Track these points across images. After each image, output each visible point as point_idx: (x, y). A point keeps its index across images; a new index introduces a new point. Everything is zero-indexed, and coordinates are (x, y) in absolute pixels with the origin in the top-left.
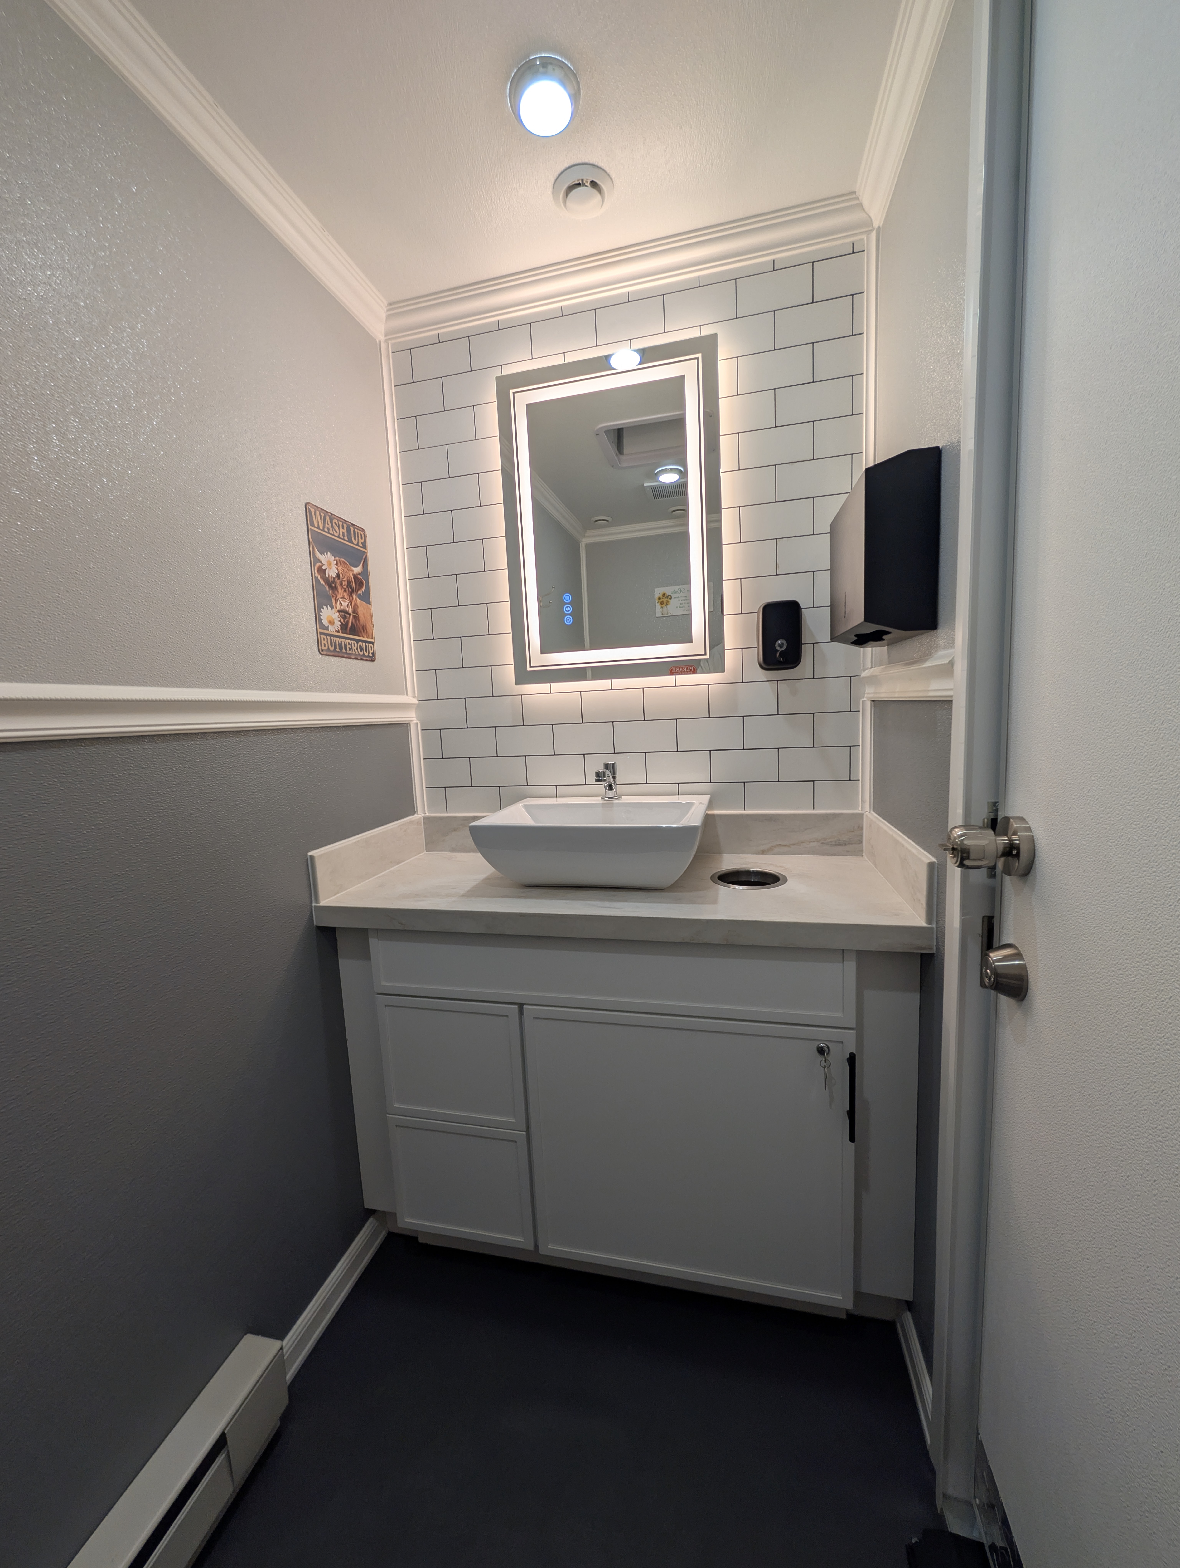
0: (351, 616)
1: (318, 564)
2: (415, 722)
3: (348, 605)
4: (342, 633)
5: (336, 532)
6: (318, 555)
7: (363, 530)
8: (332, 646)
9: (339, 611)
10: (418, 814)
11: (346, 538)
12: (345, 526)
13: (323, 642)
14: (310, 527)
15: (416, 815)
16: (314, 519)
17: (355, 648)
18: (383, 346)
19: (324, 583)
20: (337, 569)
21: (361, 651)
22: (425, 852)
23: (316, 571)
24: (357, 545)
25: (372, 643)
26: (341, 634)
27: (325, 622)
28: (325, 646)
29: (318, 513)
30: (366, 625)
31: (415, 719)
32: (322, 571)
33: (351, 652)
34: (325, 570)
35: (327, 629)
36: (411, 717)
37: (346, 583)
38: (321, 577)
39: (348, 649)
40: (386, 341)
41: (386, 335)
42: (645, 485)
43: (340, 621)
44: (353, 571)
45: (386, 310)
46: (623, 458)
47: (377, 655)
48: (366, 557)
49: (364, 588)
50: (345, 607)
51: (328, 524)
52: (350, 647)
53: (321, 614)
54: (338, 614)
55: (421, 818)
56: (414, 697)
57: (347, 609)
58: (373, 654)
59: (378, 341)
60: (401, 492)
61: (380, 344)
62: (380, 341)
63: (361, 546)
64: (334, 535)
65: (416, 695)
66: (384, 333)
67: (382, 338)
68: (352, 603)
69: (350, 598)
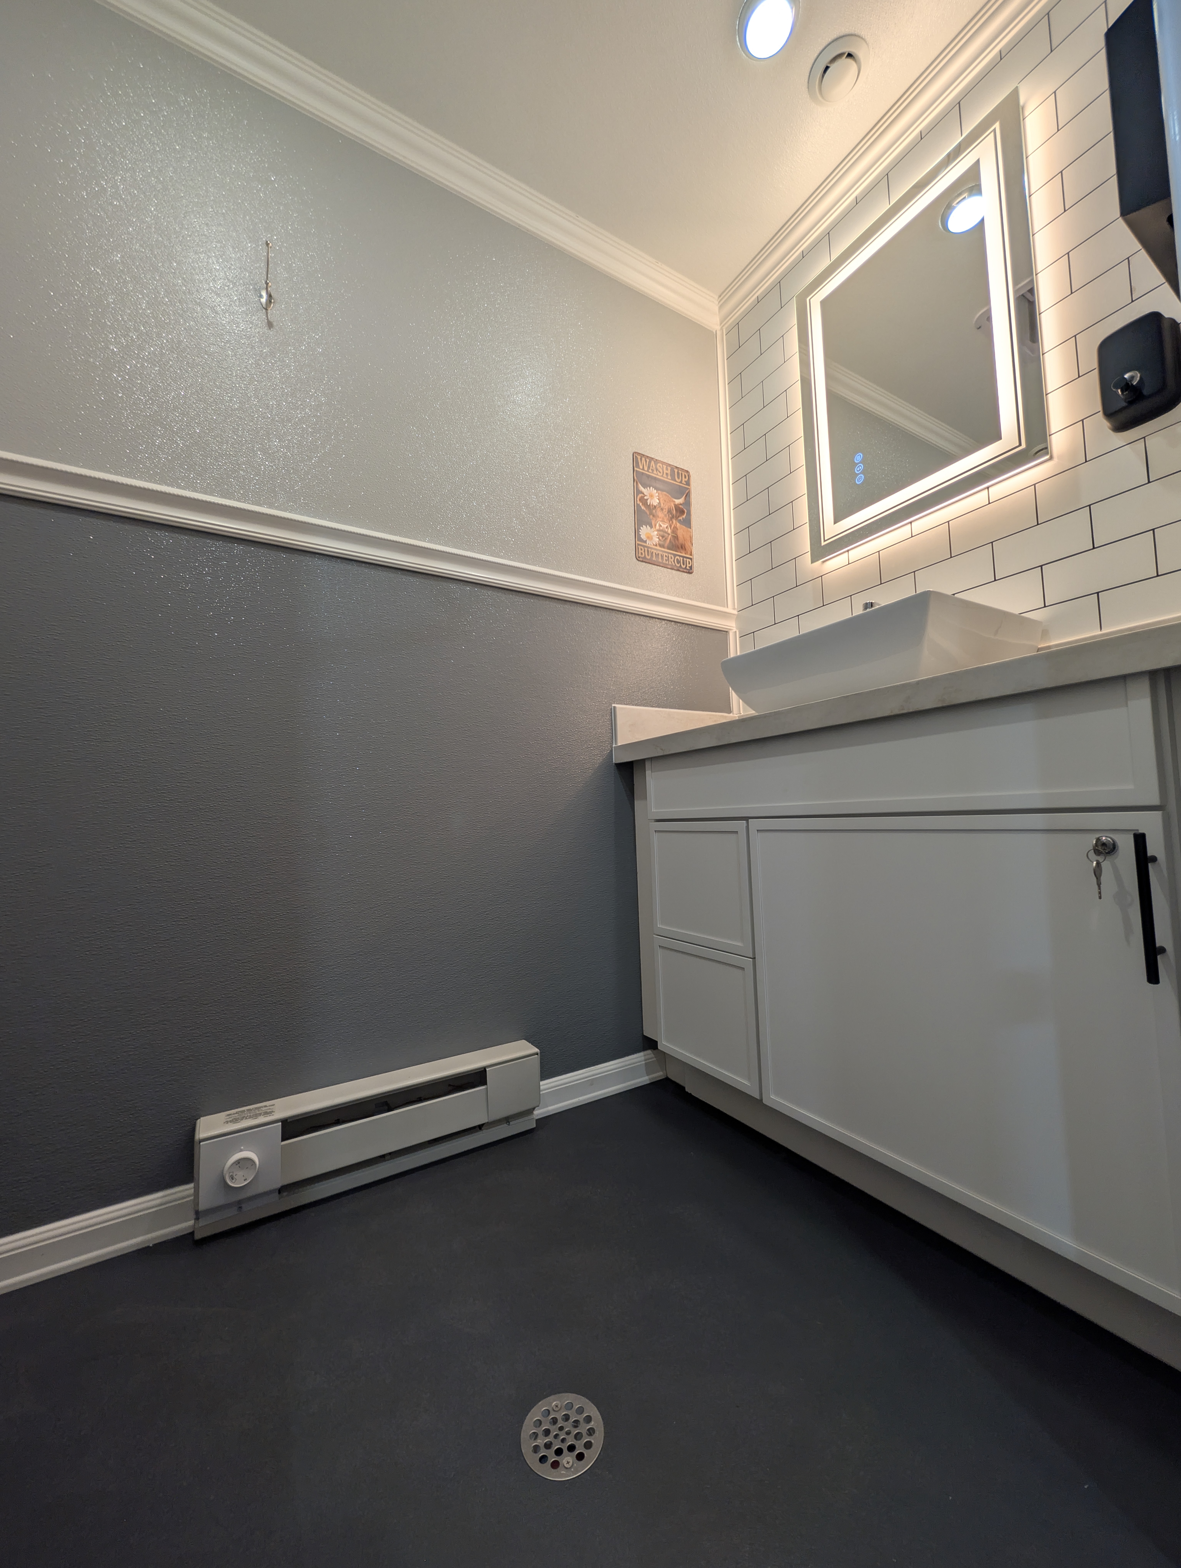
0: (670, 536)
1: (641, 495)
2: (734, 628)
3: (667, 527)
4: (660, 547)
5: (660, 472)
6: (641, 488)
7: (687, 472)
8: (648, 555)
9: (658, 530)
10: (733, 714)
11: (669, 477)
12: (669, 468)
13: (640, 551)
14: (635, 469)
15: (731, 714)
16: (640, 463)
17: (672, 560)
18: (719, 333)
19: (644, 509)
20: (659, 499)
21: (678, 563)
23: (638, 500)
24: (681, 482)
25: (691, 559)
27: (643, 537)
28: (642, 554)
29: (643, 459)
30: (685, 544)
31: (734, 626)
32: (644, 501)
33: (667, 562)
34: (647, 499)
35: (645, 542)
36: (731, 625)
37: (667, 510)
38: (642, 504)
39: (664, 560)
40: (722, 329)
41: (721, 325)
43: (659, 538)
44: (674, 502)
45: (719, 304)
47: (695, 569)
48: (689, 492)
49: (685, 515)
50: (664, 528)
51: (652, 467)
52: (667, 559)
53: (640, 530)
54: (657, 532)
56: (734, 609)
57: (667, 530)
58: (691, 567)
59: (714, 331)
60: (729, 440)
61: (715, 333)
62: (716, 331)
63: (685, 483)
64: (657, 475)
65: (736, 607)
66: (719, 323)
67: (718, 328)
68: (671, 526)
69: (669, 522)
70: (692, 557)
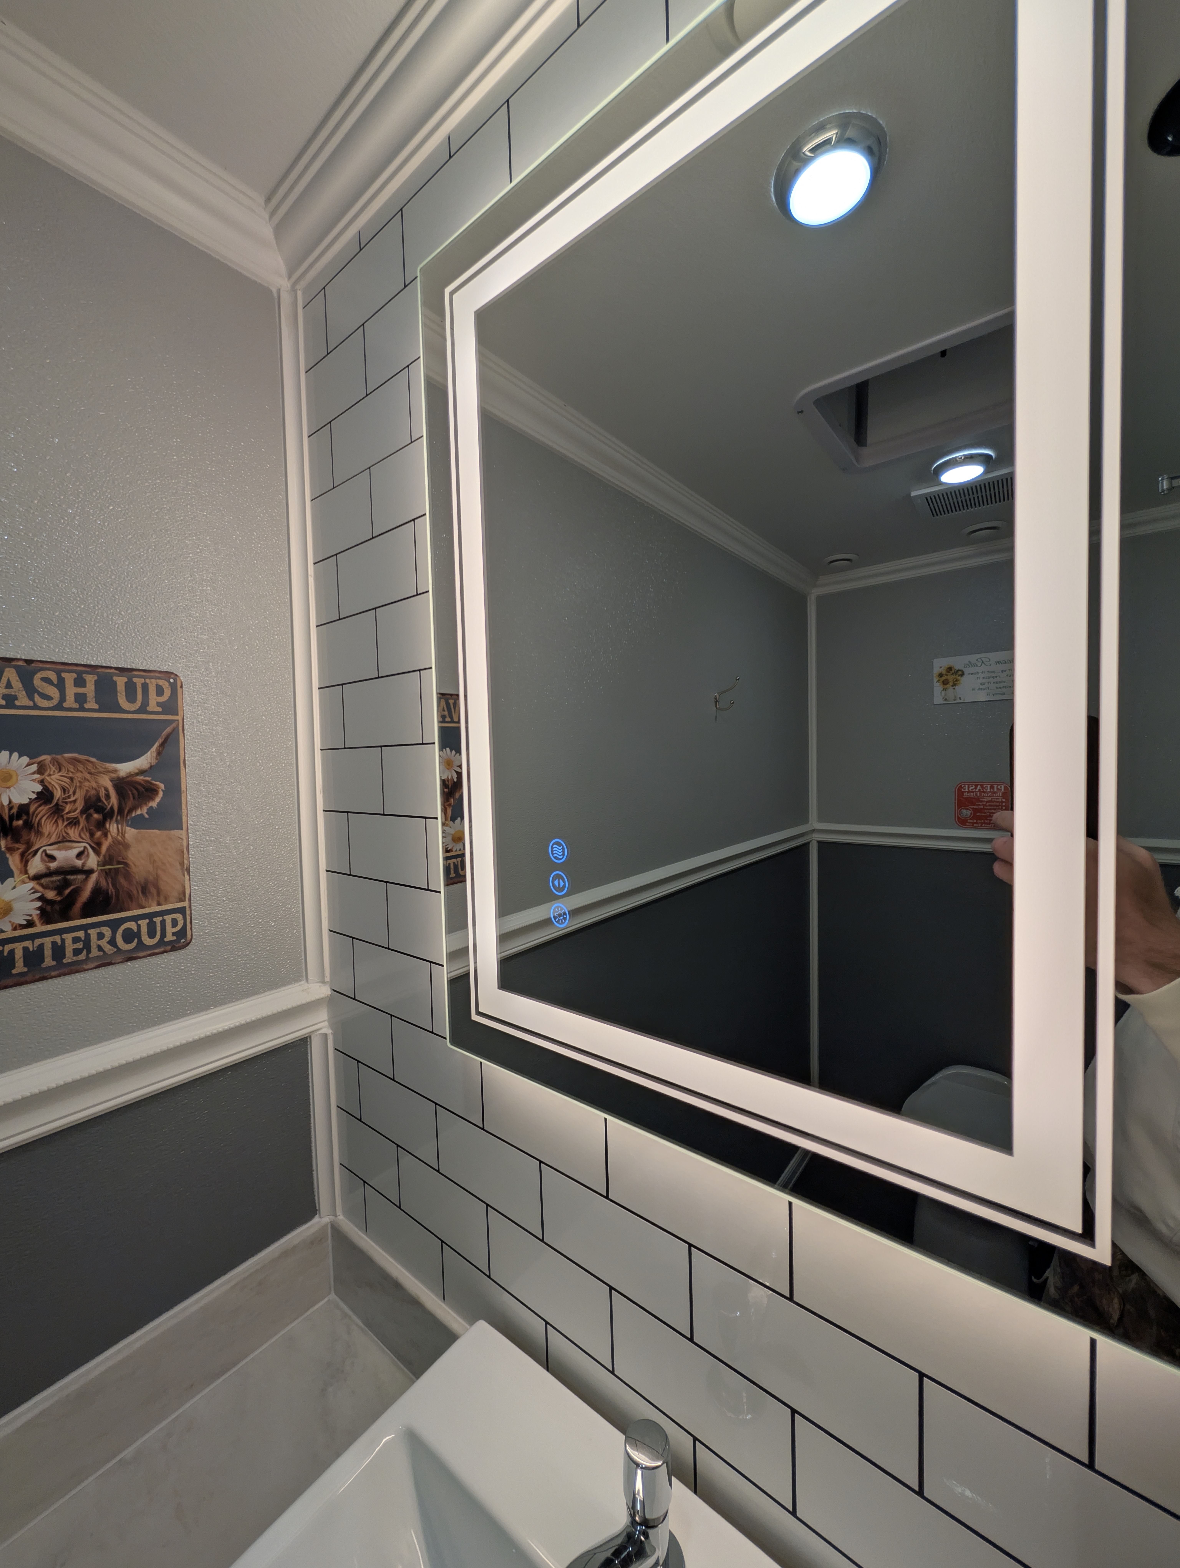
0: (94, 877)
2: (324, 1031)
3: (79, 855)
4: (48, 922)
5: (48, 698)
7: (168, 674)
9: (37, 878)
10: (321, 1214)
11: (90, 706)
12: (92, 678)
15: (316, 1219)
17: (103, 942)
18: (286, 299)
20: (42, 782)
21: (128, 942)
22: (333, 1296)
24: (139, 712)
25: (182, 911)
26: (40, 928)
30: (157, 878)
31: (326, 1024)
33: (80, 958)
36: (315, 1030)
37: (80, 805)
39: (66, 955)
40: (294, 290)
41: (290, 277)
42: (913, 494)
43: (41, 898)
44: (111, 772)
45: (267, 217)
46: (865, 451)
47: (196, 932)
48: (175, 731)
49: (158, 799)
50: (66, 860)
51: (10, 687)
52: (80, 945)
54: (31, 884)
55: (326, 1225)
56: (323, 982)
58: (182, 933)
59: (274, 290)
60: (311, 580)
61: (275, 295)
62: (279, 290)
63: (160, 709)
64: (36, 707)
65: (327, 979)
66: (283, 269)
67: (284, 284)
68: (99, 844)
69: (92, 835)
70: (185, 904)
